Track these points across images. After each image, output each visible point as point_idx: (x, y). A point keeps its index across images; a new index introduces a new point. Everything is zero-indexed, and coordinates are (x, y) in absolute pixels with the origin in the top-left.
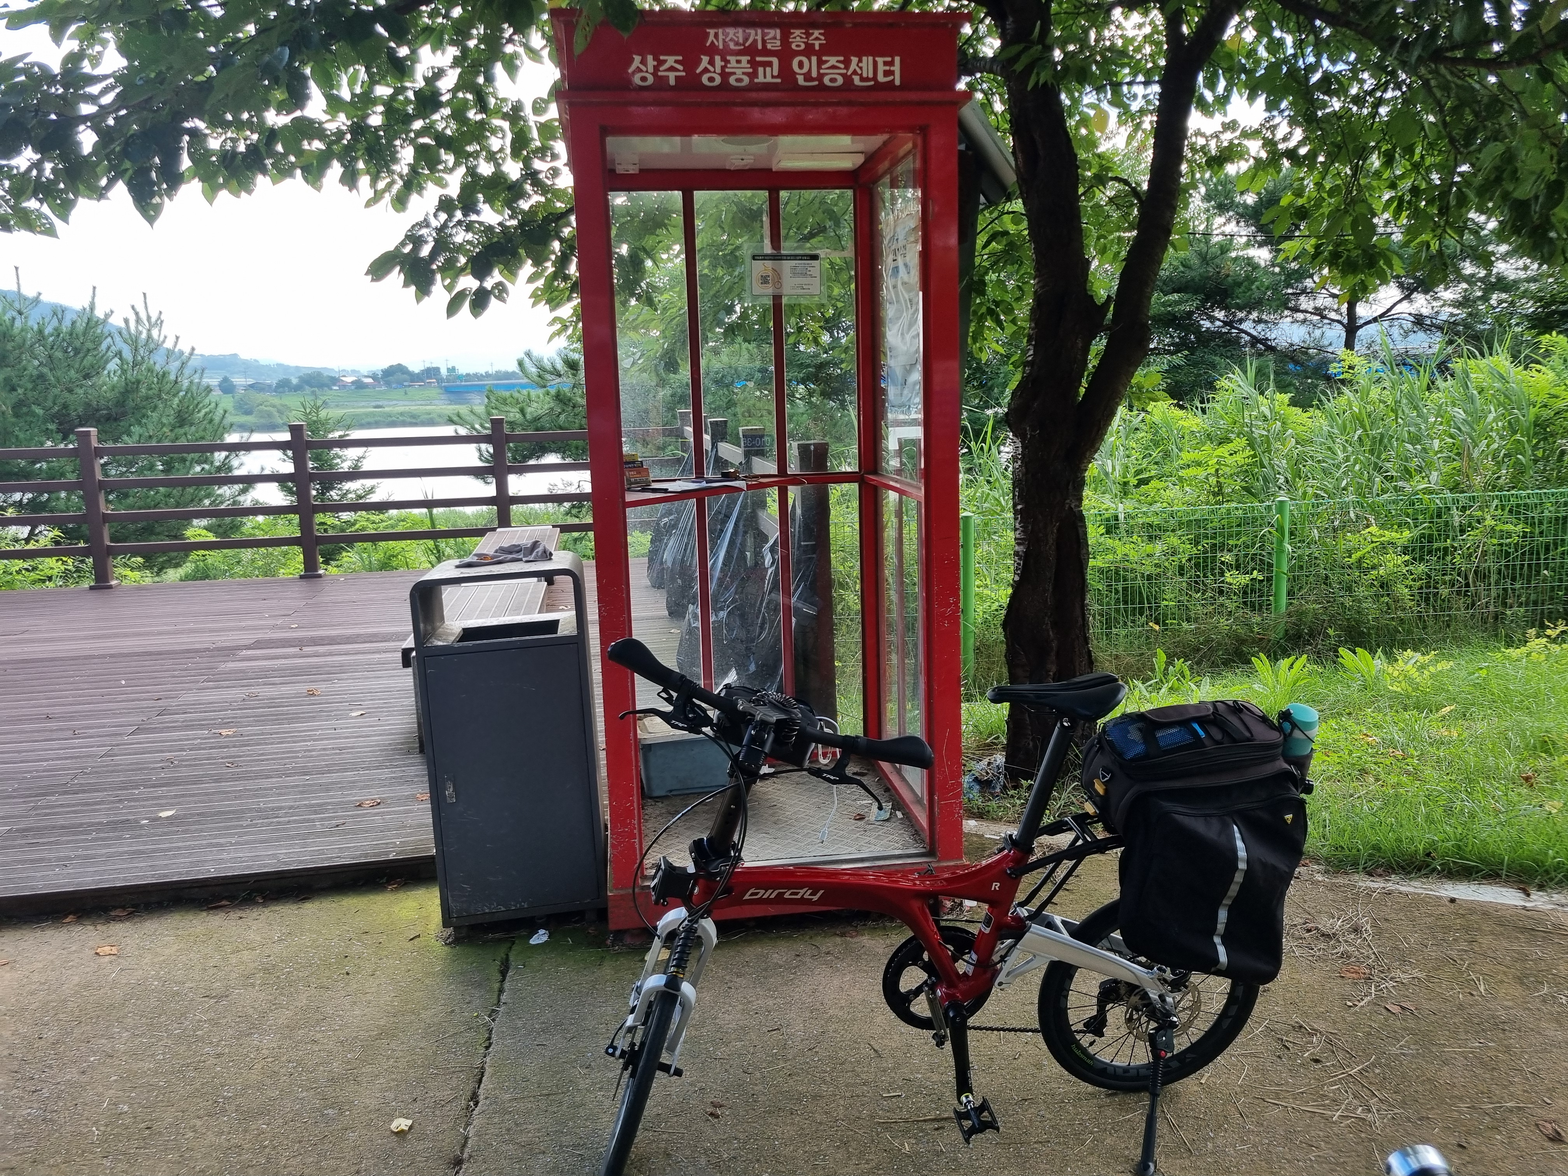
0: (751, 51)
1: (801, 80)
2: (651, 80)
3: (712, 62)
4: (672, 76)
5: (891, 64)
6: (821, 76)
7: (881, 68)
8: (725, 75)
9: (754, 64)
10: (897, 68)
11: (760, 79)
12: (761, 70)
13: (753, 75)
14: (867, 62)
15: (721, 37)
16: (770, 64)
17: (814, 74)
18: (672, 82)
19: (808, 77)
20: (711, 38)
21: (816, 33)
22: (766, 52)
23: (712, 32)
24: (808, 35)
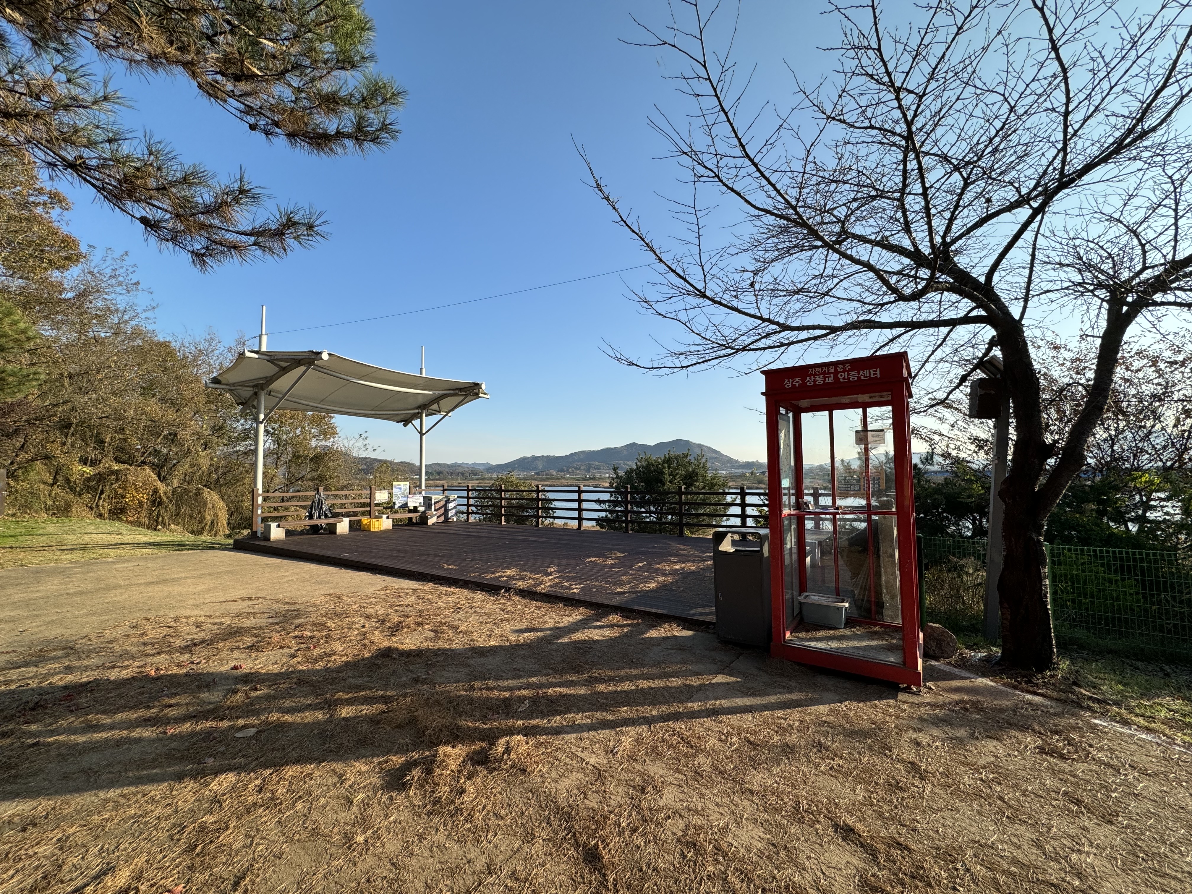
0: (824, 374)
1: (842, 380)
2: (791, 386)
3: (811, 379)
4: (798, 384)
5: (876, 371)
6: (849, 378)
7: (872, 373)
8: (815, 382)
9: (825, 377)
10: (878, 372)
11: (827, 381)
12: (827, 378)
13: (825, 380)
14: (866, 373)
15: (813, 371)
16: (831, 377)
17: (847, 378)
18: (798, 386)
19: (844, 379)
21: (847, 365)
22: (829, 373)
23: (810, 370)
24: (844, 366)
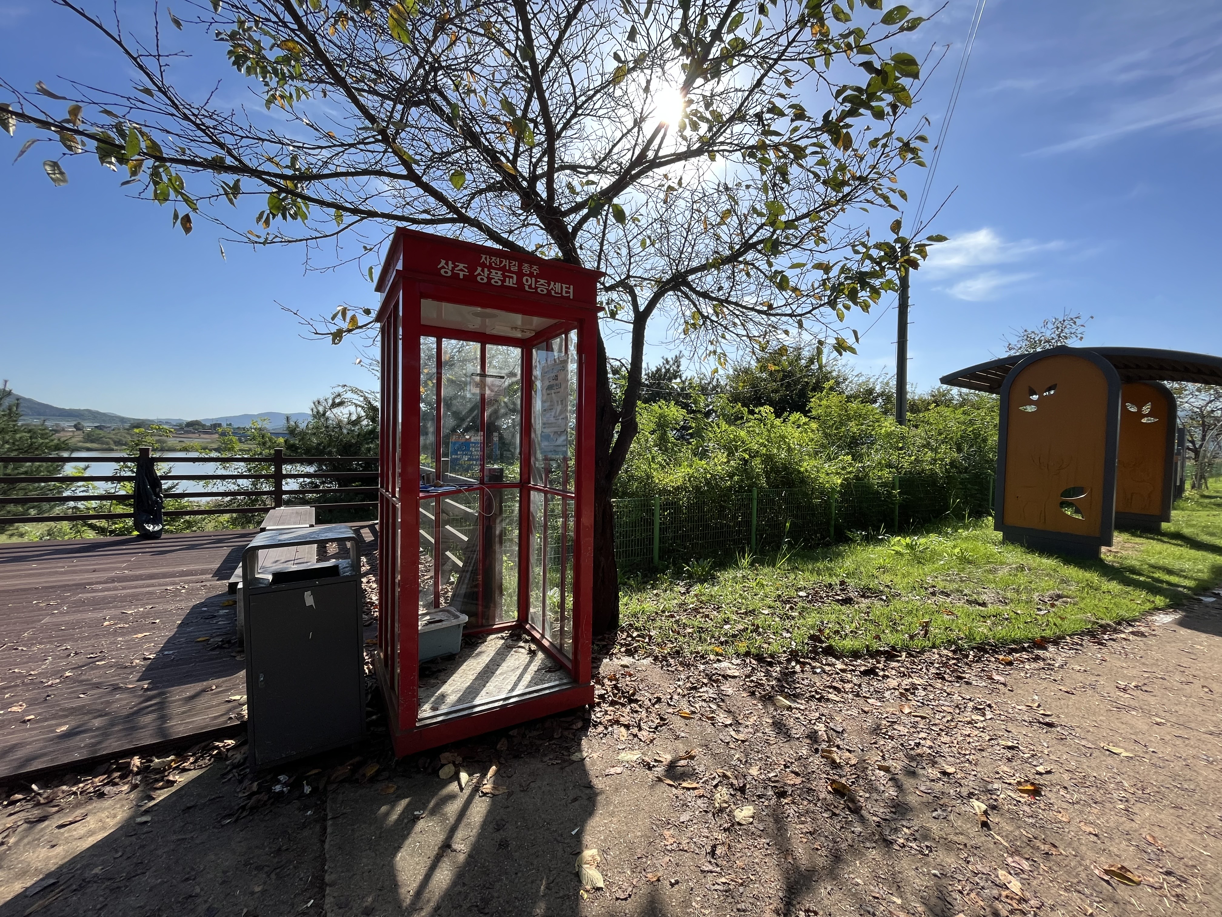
0: (503, 269)
1: (527, 288)
2: (450, 274)
3: (483, 271)
4: (461, 274)
5: (569, 288)
6: (536, 288)
7: (564, 290)
8: (489, 279)
9: (505, 277)
10: (571, 290)
11: (507, 284)
12: (507, 279)
13: (503, 281)
14: (558, 285)
15: (488, 260)
16: (512, 277)
17: (533, 286)
18: (461, 277)
19: (530, 286)
20: (483, 259)
21: (535, 267)
22: (510, 271)
23: (484, 256)
24: (531, 268)
